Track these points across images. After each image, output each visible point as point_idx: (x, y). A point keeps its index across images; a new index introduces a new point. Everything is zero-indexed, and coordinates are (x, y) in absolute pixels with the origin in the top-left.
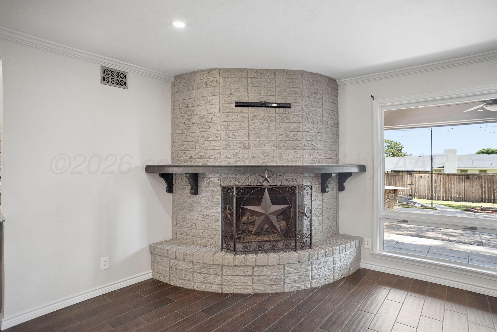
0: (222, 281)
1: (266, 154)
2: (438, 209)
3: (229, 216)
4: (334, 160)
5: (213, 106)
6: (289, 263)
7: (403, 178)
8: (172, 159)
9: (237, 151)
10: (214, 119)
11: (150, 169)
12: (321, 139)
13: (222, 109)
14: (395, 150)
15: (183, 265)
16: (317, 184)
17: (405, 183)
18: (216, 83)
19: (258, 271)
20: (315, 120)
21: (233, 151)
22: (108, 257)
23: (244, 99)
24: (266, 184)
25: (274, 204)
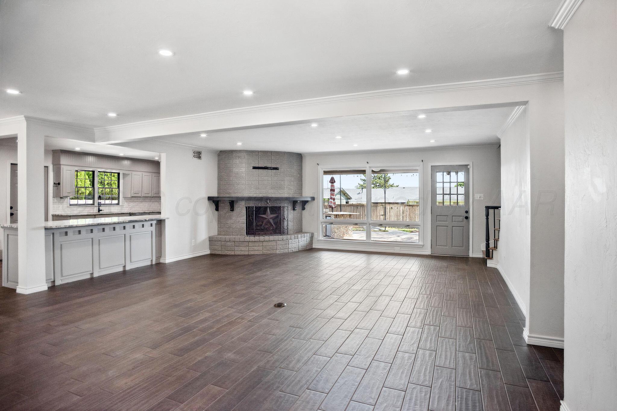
0: (249, 249)
1: (266, 191)
2: (389, 231)
3: (251, 219)
4: (300, 195)
5: (242, 168)
6: (278, 240)
7: (376, 209)
8: (218, 193)
9: (253, 190)
10: (242, 175)
11: (210, 199)
12: (293, 184)
13: (246, 170)
14: (382, 181)
15: (229, 244)
16: (291, 206)
17: (379, 214)
18: (243, 157)
19: (265, 244)
20: (290, 175)
21: (251, 190)
22: (194, 240)
23: (257, 166)
24: (268, 205)
25: (271, 214)
